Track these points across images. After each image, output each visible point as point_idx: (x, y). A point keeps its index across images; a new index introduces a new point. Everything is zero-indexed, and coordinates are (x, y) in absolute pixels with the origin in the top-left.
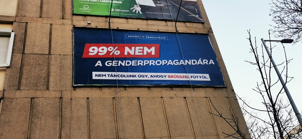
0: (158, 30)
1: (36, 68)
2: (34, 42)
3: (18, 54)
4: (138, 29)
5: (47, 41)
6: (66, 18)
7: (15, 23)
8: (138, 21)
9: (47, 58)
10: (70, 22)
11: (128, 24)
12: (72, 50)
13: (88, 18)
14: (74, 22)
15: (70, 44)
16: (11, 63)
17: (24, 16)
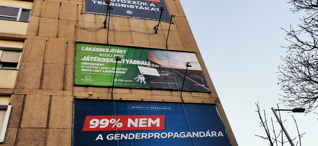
0: (163, 100)
1: (31, 143)
2: (32, 115)
3: (14, 128)
4: (142, 99)
5: (45, 114)
6: (67, 89)
7: (13, 95)
8: (142, 91)
9: (44, 132)
10: (71, 93)
11: (132, 95)
12: (71, 122)
13: (90, 88)
14: (75, 93)
15: (70, 117)
16: (5, 139)
17: (23, 88)
